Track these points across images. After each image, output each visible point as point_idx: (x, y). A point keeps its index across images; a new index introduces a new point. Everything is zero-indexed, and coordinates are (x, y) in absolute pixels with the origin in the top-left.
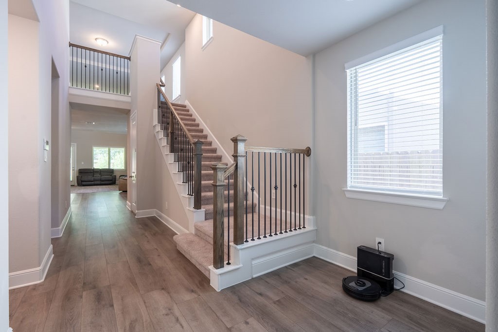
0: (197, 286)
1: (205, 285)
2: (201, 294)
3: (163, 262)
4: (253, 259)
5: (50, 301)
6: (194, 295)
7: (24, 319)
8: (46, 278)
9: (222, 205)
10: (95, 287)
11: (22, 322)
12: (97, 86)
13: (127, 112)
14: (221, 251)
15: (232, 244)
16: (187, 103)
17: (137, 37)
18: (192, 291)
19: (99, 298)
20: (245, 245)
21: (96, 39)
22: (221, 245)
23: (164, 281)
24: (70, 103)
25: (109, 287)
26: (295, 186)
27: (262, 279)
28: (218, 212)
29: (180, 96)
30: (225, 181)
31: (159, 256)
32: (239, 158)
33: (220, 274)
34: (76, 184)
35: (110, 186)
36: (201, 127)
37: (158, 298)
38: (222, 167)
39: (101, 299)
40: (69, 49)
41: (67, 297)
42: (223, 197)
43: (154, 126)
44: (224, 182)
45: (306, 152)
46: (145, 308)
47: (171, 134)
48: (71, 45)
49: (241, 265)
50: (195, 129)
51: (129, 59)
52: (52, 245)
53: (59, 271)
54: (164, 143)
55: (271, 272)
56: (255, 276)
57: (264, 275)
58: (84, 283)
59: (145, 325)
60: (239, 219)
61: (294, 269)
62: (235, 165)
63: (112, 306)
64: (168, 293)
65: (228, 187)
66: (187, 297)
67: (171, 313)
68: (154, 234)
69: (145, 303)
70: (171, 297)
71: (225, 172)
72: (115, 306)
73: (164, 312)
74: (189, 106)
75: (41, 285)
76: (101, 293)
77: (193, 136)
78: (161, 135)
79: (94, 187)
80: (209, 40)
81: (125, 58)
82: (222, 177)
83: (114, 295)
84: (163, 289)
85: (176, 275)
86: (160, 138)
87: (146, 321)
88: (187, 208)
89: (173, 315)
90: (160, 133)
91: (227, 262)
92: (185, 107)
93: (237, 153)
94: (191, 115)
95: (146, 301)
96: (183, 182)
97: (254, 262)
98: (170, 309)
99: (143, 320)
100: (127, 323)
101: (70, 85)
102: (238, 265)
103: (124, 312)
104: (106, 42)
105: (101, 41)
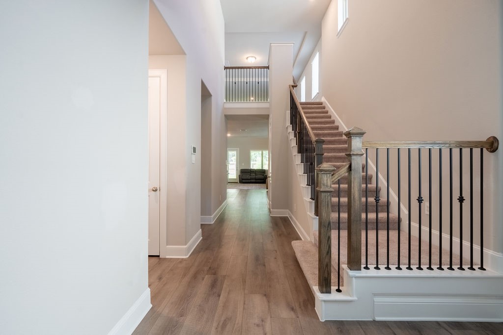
0: (300, 304)
1: (309, 306)
2: (300, 317)
3: (276, 266)
4: (375, 295)
5: (185, 275)
6: (292, 315)
7: (166, 284)
8: (190, 256)
9: (328, 215)
10: (215, 274)
11: (164, 285)
12: (252, 99)
13: (266, 117)
14: (326, 272)
15: (344, 266)
16: (323, 100)
17: (272, 45)
18: (292, 309)
19: (213, 285)
20: (363, 273)
21: (247, 58)
22: (327, 266)
23: (270, 286)
24: (225, 115)
25: (224, 277)
26: (461, 200)
27: (388, 327)
28: (322, 224)
29: (318, 93)
30: (333, 186)
31: (276, 258)
32: (353, 157)
33: (324, 301)
34: (239, 182)
35: (261, 185)
36: (336, 124)
37: (258, 302)
38: (328, 169)
39: (215, 286)
40: (224, 71)
41: (195, 276)
42: (330, 206)
43: (287, 128)
44: (331, 187)
45: (487, 146)
46: (242, 310)
47: (298, 134)
48: (226, 68)
49: (355, 298)
50: (329, 127)
51: (268, 68)
52: (201, 230)
53: (200, 252)
54: (294, 143)
55: (408, 322)
56: (378, 319)
57: (395, 322)
58: (210, 268)
59: (235, 328)
60: (354, 238)
61: (452, 331)
62: (348, 166)
63: (219, 296)
64: (269, 302)
65: (338, 193)
66: (285, 313)
67: (262, 325)
68: (280, 235)
69: (244, 304)
70: (269, 307)
71: (332, 175)
72: (221, 296)
73: (257, 321)
74: (325, 103)
75: (185, 260)
76: (217, 280)
77: (316, 135)
78: (292, 136)
79: (250, 184)
80: (346, 21)
81: (264, 68)
82: (329, 180)
83: (225, 286)
84: (265, 295)
85: (283, 284)
86: (291, 138)
87: (238, 324)
88: (308, 213)
89: (263, 329)
90: (290, 134)
91: (337, 288)
92: (321, 104)
93: (351, 151)
94: (327, 112)
95: (246, 302)
96: (307, 185)
97: (377, 299)
98: (262, 321)
99: (235, 321)
100: (223, 319)
101: (225, 101)
102: (351, 296)
103: (225, 306)
104: (254, 59)
105: (251, 59)
